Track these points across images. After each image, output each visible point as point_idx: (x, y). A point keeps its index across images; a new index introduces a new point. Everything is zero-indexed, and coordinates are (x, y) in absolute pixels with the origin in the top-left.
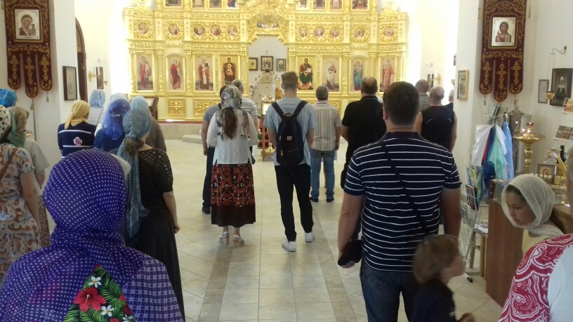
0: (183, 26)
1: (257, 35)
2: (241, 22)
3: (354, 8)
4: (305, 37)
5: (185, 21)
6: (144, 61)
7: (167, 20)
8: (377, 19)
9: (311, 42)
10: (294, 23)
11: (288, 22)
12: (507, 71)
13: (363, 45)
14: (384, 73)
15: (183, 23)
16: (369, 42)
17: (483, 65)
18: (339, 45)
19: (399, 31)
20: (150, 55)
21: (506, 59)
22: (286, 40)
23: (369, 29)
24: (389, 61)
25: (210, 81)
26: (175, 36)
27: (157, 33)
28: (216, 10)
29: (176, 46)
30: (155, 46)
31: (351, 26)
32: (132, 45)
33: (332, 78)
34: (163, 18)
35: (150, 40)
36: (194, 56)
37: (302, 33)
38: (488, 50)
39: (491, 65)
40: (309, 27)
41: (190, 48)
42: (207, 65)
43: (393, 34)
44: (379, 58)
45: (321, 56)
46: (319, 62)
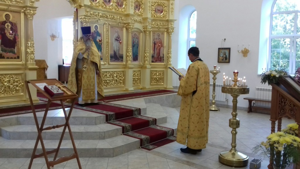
4: (96, 3)
9: (100, 8)
13: (139, 19)
14: (155, 46)
16: (143, 17)
19: (170, 10)
24: (159, 36)
33: (118, 49)
44: (151, 32)
45: (109, 24)
46: (107, 31)
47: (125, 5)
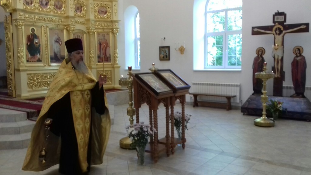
4: (30, 6)
9: (37, 11)
13: (82, 20)
14: (100, 46)
16: (86, 18)
18: (64, 17)
19: (114, 11)
23: (87, 6)
24: (104, 36)
33: (59, 50)
37: (28, 1)
43: (106, 13)
44: (96, 33)
45: (47, 27)
46: (46, 33)
47: (65, 8)
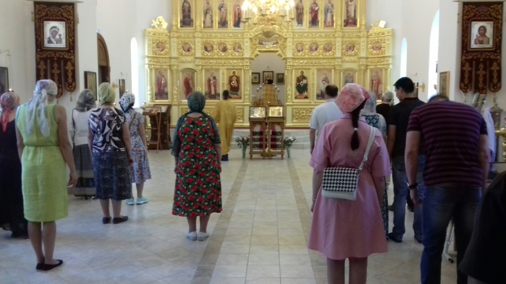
0: (195, 44)
1: (259, 51)
2: (245, 40)
3: (345, 26)
4: (301, 53)
5: (197, 40)
6: (161, 75)
7: (181, 39)
8: (366, 36)
9: (307, 56)
10: (291, 40)
11: (286, 39)
12: (486, 71)
13: (353, 59)
14: (373, 83)
15: (195, 42)
16: (359, 56)
17: (463, 65)
18: (332, 58)
19: (386, 46)
20: (166, 70)
21: (485, 60)
22: (285, 55)
23: (359, 44)
24: (377, 73)
25: (218, 92)
26: (187, 53)
27: (172, 51)
28: (223, 30)
29: (188, 62)
30: (170, 62)
31: (342, 42)
32: (150, 61)
34: (178, 37)
35: (166, 56)
36: (203, 70)
37: (299, 49)
38: (468, 52)
39: (471, 66)
40: (305, 43)
41: (200, 64)
42: (214, 78)
44: (369, 70)
45: (315, 69)
46: (314, 74)
